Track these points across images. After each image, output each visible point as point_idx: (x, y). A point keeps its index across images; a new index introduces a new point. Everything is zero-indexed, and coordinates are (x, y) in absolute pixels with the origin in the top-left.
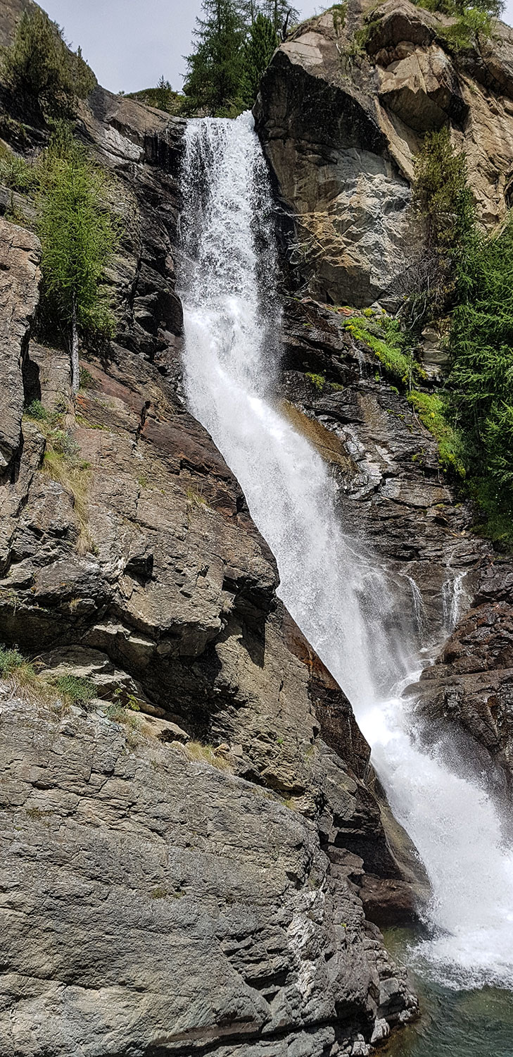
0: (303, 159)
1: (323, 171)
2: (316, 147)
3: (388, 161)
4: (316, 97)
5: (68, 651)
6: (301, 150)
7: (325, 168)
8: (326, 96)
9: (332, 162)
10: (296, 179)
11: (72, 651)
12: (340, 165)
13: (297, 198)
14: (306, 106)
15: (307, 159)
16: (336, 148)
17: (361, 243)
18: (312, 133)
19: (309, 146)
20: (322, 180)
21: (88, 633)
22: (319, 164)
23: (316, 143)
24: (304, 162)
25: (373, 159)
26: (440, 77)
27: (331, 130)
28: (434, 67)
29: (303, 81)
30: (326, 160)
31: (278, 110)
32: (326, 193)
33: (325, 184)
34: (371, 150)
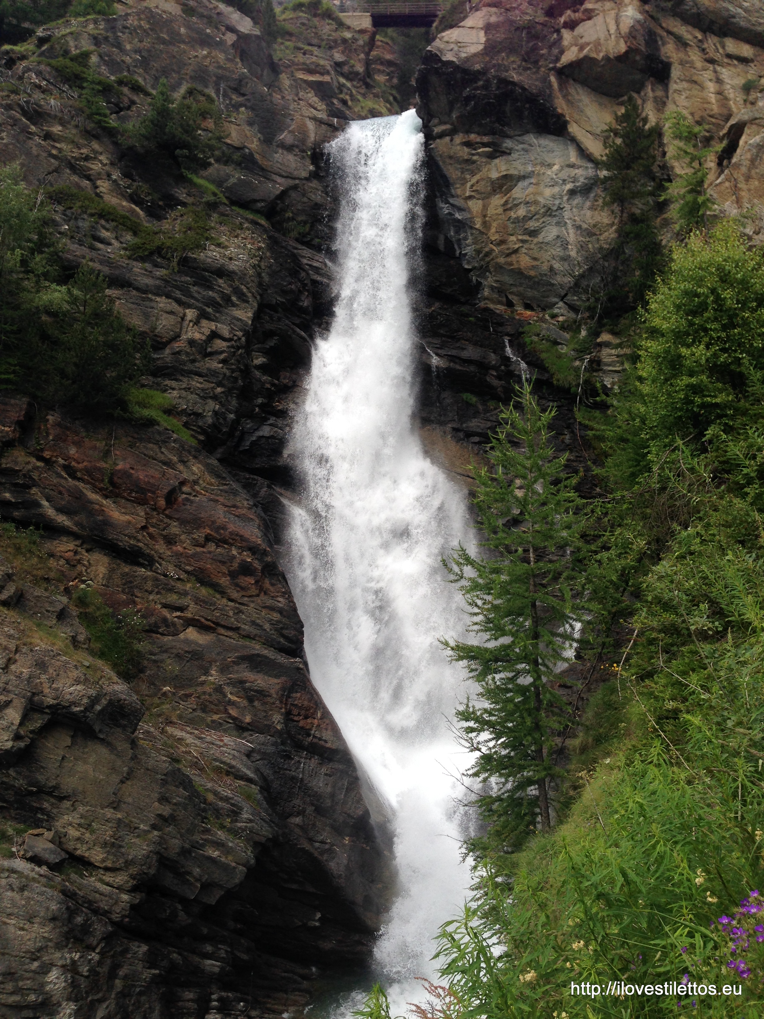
0: (473, 155)
1: (496, 165)
2: (486, 139)
3: (570, 144)
4: (476, 89)
6: (470, 145)
7: (497, 161)
9: (504, 153)
10: (467, 176)
12: (514, 156)
13: (470, 197)
14: (467, 99)
15: (478, 154)
16: (508, 137)
17: (540, 238)
18: (481, 125)
19: (479, 139)
20: (494, 175)
22: (491, 156)
23: (486, 135)
24: (475, 158)
25: (552, 142)
26: (627, 37)
27: (500, 119)
28: (620, 26)
29: (458, 75)
30: (498, 152)
32: (500, 187)
33: (498, 179)
34: (549, 133)
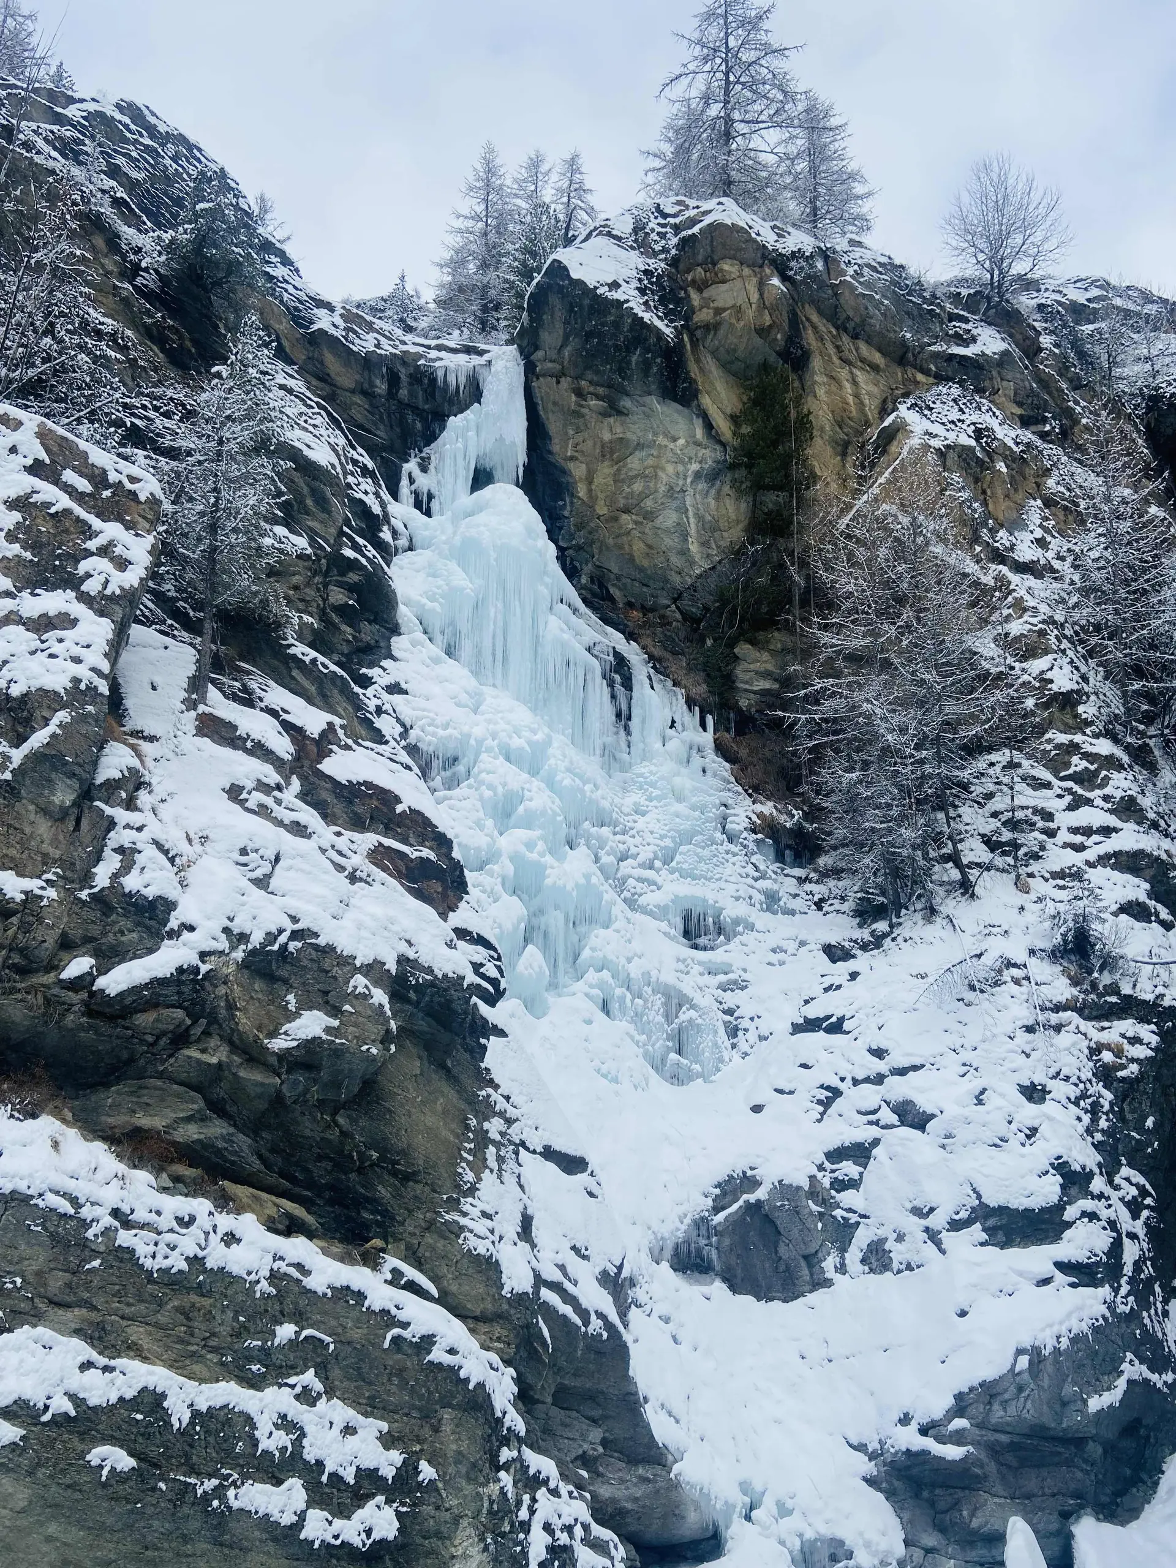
0: (581, 406)
1: (609, 424)
2: (601, 390)
3: (698, 416)
4: (603, 325)
5: (140, 1088)
6: (579, 393)
7: (611, 420)
8: (617, 324)
9: (620, 413)
10: (571, 432)
11: (146, 1088)
12: (632, 418)
13: (571, 458)
14: (589, 335)
15: (589, 407)
16: (628, 395)
17: (656, 523)
18: (597, 372)
19: (591, 389)
20: (607, 436)
21: (172, 1060)
22: (605, 415)
23: (602, 386)
24: (583, 410)
25: (677, 411)
26: (773, 309)
27: (622, 370)
28: (766, 295)
29: (587, 302)
30: (614, 410)
31: (551, 338)
32: (612, 452)
33: (611, 442)
34: (675, 400)
